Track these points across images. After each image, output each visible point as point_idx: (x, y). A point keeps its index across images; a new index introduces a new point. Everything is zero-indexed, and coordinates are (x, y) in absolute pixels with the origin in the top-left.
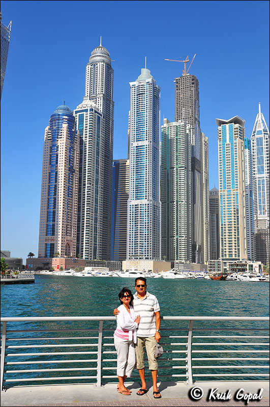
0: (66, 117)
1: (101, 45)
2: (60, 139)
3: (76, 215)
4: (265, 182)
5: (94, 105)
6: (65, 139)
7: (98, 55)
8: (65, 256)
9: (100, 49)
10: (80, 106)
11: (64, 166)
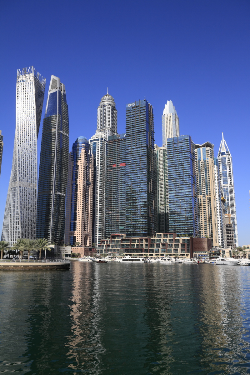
0: (84, 145)
1: (108, 94)
2: (79, 161)
3: (92, 216)
4: (229, 190)
5: (103, 136)
6: (83, 160)
7: (106, 101)
8: (84, 246)
9: (107, 96)
10: (94, 136)
11: (82, 180)
